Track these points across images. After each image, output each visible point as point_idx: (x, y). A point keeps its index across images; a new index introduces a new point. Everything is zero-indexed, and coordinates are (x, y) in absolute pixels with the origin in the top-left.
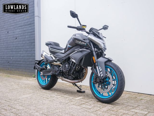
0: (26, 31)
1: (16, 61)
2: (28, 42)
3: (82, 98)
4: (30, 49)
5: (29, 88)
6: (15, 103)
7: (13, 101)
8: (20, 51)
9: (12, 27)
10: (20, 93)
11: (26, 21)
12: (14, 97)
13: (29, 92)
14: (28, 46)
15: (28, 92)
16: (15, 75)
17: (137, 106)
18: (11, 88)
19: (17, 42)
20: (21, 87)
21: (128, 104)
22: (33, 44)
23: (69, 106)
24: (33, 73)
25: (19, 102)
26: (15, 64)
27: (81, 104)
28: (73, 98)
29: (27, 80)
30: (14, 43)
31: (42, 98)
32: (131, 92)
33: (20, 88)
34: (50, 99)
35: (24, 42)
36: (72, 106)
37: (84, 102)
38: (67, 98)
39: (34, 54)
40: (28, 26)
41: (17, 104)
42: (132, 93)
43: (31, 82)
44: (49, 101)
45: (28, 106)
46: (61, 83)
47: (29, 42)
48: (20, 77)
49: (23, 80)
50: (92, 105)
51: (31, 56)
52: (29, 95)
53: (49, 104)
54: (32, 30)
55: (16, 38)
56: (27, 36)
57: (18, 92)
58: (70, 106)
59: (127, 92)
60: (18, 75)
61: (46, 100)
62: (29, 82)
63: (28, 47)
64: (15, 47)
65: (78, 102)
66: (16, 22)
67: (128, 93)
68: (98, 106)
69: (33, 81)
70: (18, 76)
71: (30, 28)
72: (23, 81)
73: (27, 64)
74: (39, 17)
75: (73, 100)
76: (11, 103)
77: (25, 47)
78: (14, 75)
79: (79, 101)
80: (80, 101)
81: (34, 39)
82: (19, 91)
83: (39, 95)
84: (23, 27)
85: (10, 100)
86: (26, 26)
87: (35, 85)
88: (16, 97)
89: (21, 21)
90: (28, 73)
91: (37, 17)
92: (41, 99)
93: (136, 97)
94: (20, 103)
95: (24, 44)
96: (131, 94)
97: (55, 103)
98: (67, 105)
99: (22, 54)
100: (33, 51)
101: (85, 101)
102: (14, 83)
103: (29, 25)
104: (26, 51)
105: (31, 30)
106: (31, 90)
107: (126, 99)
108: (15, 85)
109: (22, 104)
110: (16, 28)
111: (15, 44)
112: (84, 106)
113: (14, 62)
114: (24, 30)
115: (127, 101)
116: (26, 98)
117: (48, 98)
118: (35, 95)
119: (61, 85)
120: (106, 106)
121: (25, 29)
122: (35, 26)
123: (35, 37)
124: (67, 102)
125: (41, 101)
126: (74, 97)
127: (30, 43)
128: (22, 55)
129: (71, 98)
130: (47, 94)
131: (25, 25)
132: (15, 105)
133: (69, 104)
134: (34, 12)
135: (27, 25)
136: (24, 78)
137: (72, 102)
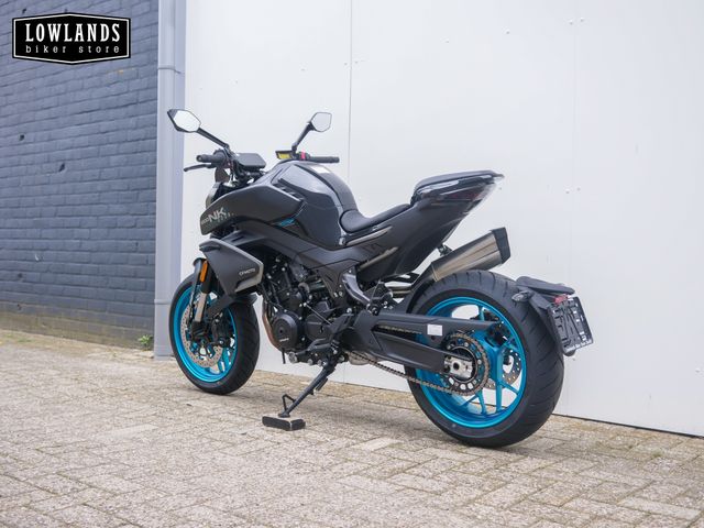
0: (112, 136)
1: (57, 273)
2: (118, 184)
3: (392, 446)
4: (130, 217)
5: (134, 397)
6: (88, 460)
7: (76, 454)
8: (79, 227)
9: (44, 114)
10: (97, 416)
11: (113, 89)
12: (73, 434)
13: (136, 414)
14: (116, 203)
15: (131, 415)
16: (52, 338)
17: (641, 483)
18: (47, 395)
19: (64, 183)
20: (92, 391)
21: (602, 477)
22: (143, 195)
23: (341, 481)
24: (141, 327)
25: (101, 456)
26: (53, 283)
27: (393, 473)
28: (348, 446)
29: (113, 360)
30: (54, 189)
31: (204, 441)
32: (602, 425)
33: (91, 394)
34: (244, 448)
35: (100, 186)
36: (353, 480)
37: (405, 464)
38: (319, 443)
39: (145, 243)
40: (122, 112)
41: (100, 469)
42: (608, 427)
43: (134, 368)
44: (244, 455)
45: (150, 474)
46: (276, 374)
47: (126, 187)
48: (80, 345)
49: (95, 359)
50: (445, 478)
51: (129, 252)
52: (142, 428)
53: (243, 469)
54: (141, 133)
55: (60, 163)
56: (114, 159)
57: (88, 412)
58: (347, 480)
59: (584, 423)
60: (67, 338)
61: (227, 451)
62: (124, 369)
63: (117, 208)
64: (54, 208)
65: (376, 463)
66: (64, 93)
67: (589, 429)
68: (472, 481)
69: (144, 366)
70: (65, 342)
71: (132, 122)
72: (95, 364)
73: (110, 288)
74: (179, 73)
75: (351, 453)
76: (67, 461)
77: (106, 206)
78: (45, 334)
79: (378, 457)
80: (384, 458)
81: (152, 175)
82: (89, 408)
83: (186, 426)
84: (95, 116)
85: (58, 450)
86: (112, 113)
87: (157, 383)
88: (82, 435)
89: (86, 85)
90: (115, 327)
91: (169, 73)
92: (203, 445)
93: (630, 444)
94: (109, 463)
95: (100, 192)
96: (602, 430)
97: (269, 464)
98: (329, 474)
99: (89, 239)
100: (143, 227)
101: (407, 460)
102: (56, 372)
103: (126, 106)
104: (109, 228)
105: (135, 132)
106: (146, 406)
107: (589, 452)
108: (64, 381)
109: (121, 467)
110: (61, 120)
111: (57, 194)
112: (407, 480)
113: (49, 276)
114: (103, 129)
115: (593, 461)
116: (132, 440)
117: (234, 445)
118: (170, 429)
119: (278, 383)
120: (507, 483)
121: (104, 125)
122: (156, 112)
123: (155, 162)
124: (324, 461)
125: (208, 457)
126: (354, 441)
127: (128, 190)
128: (87, 245)
129: (340, 443)
130: (223, 425)
131: (109, 108)
132: (88, 470)
133: (336, 469)
134: (153, 49)
135: (117, 107)
136: (98, 350)
137: (349, 464)
